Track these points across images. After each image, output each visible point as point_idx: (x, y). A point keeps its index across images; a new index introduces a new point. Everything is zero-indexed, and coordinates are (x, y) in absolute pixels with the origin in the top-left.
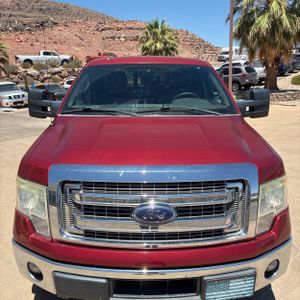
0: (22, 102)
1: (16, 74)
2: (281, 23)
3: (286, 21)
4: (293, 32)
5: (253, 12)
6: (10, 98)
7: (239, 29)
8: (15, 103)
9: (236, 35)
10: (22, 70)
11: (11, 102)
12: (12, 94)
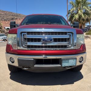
0: (6, 39)
1: (4, 32)
2: (82, 17)
3: (83, 16)
4: (85, 19)
5: (73, 14)
6: (2, 38)
7: (70, 18)
8: (3, 40)
9: (69, 20)
10: (6, 31)
11: (2, 39)
12: (3, 37)
